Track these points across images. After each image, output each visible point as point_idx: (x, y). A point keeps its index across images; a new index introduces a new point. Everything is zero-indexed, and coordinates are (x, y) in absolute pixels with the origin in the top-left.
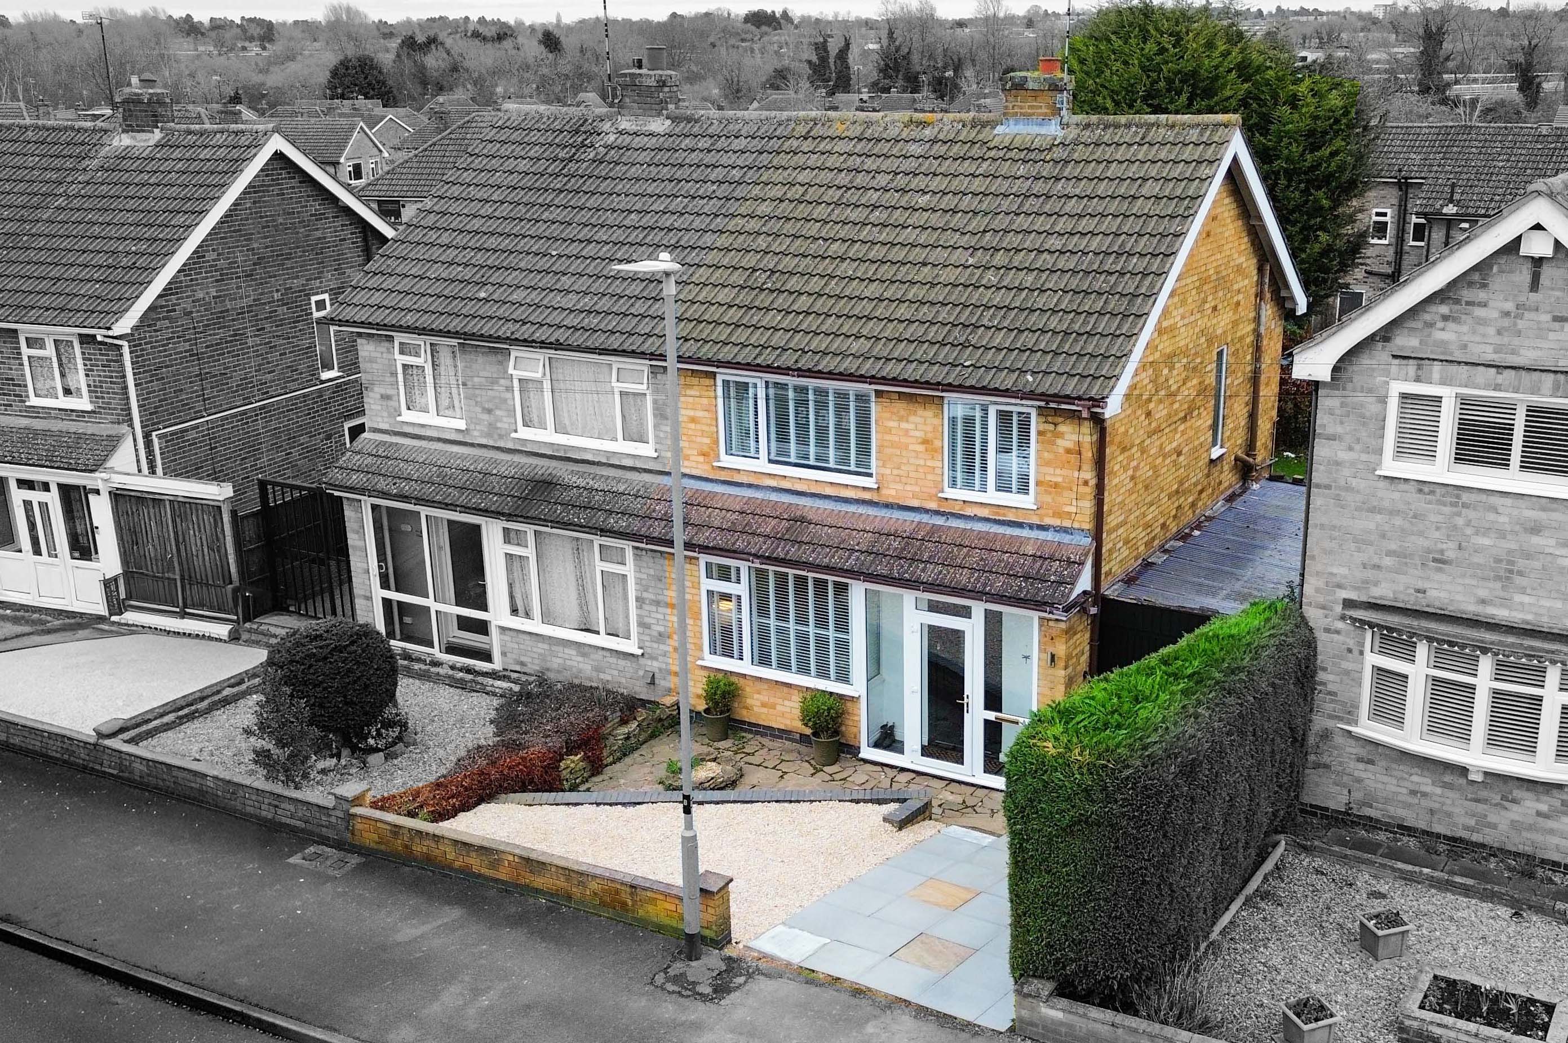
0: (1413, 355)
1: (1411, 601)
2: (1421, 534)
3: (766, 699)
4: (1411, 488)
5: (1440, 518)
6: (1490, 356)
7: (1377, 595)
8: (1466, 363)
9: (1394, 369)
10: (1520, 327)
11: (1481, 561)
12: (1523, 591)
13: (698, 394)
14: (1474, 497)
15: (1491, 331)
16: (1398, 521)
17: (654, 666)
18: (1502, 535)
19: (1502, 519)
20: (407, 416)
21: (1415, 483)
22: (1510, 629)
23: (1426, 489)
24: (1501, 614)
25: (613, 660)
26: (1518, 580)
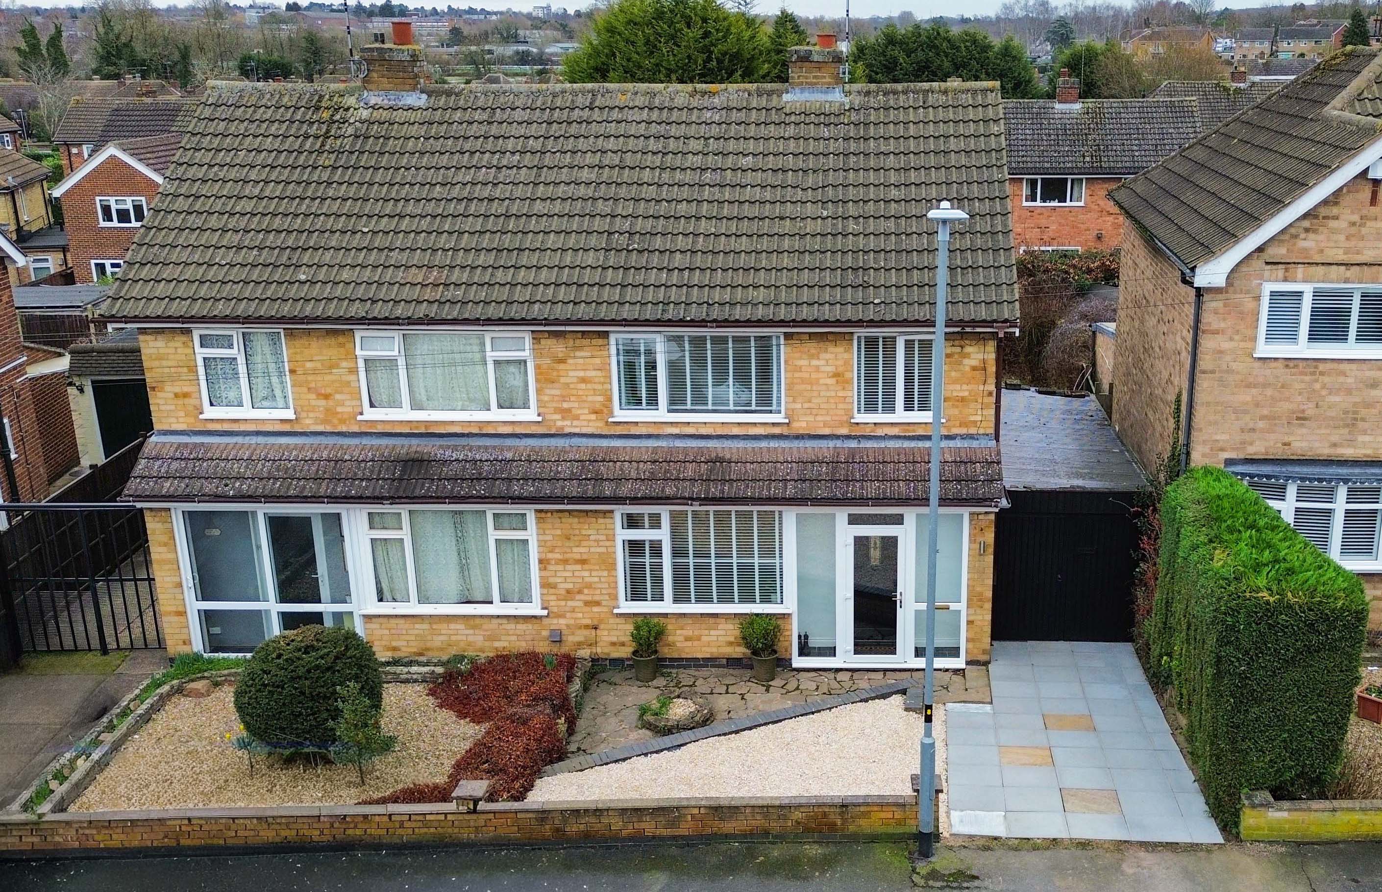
0: (1282, 261)
1: (1279, 452)
2: (1287, 399)
3: (690, 633)
4: (1279, 364)
5: (1303, 386)
6: (1341, 257)
7: (1252, 452)
8: (1323, 264)
9: (1267, 274)
10: (1363, 233)
11: (1333, 414)
12: (1364, 432)
13: (589, 354)
14: (1329, 366)
15: (1342, 238)
16: (1269, 392)
17: (561, 623)
18: (1349, 392)
19: (1350, 380)
20: (211, 413)
21: (1283, 361)
22: (1356, 463)
23: (1291, 364)
24: (1349, 452)
25: (511, 626)
26: (1361, 424)
